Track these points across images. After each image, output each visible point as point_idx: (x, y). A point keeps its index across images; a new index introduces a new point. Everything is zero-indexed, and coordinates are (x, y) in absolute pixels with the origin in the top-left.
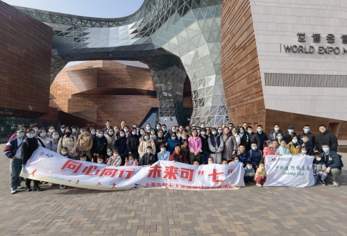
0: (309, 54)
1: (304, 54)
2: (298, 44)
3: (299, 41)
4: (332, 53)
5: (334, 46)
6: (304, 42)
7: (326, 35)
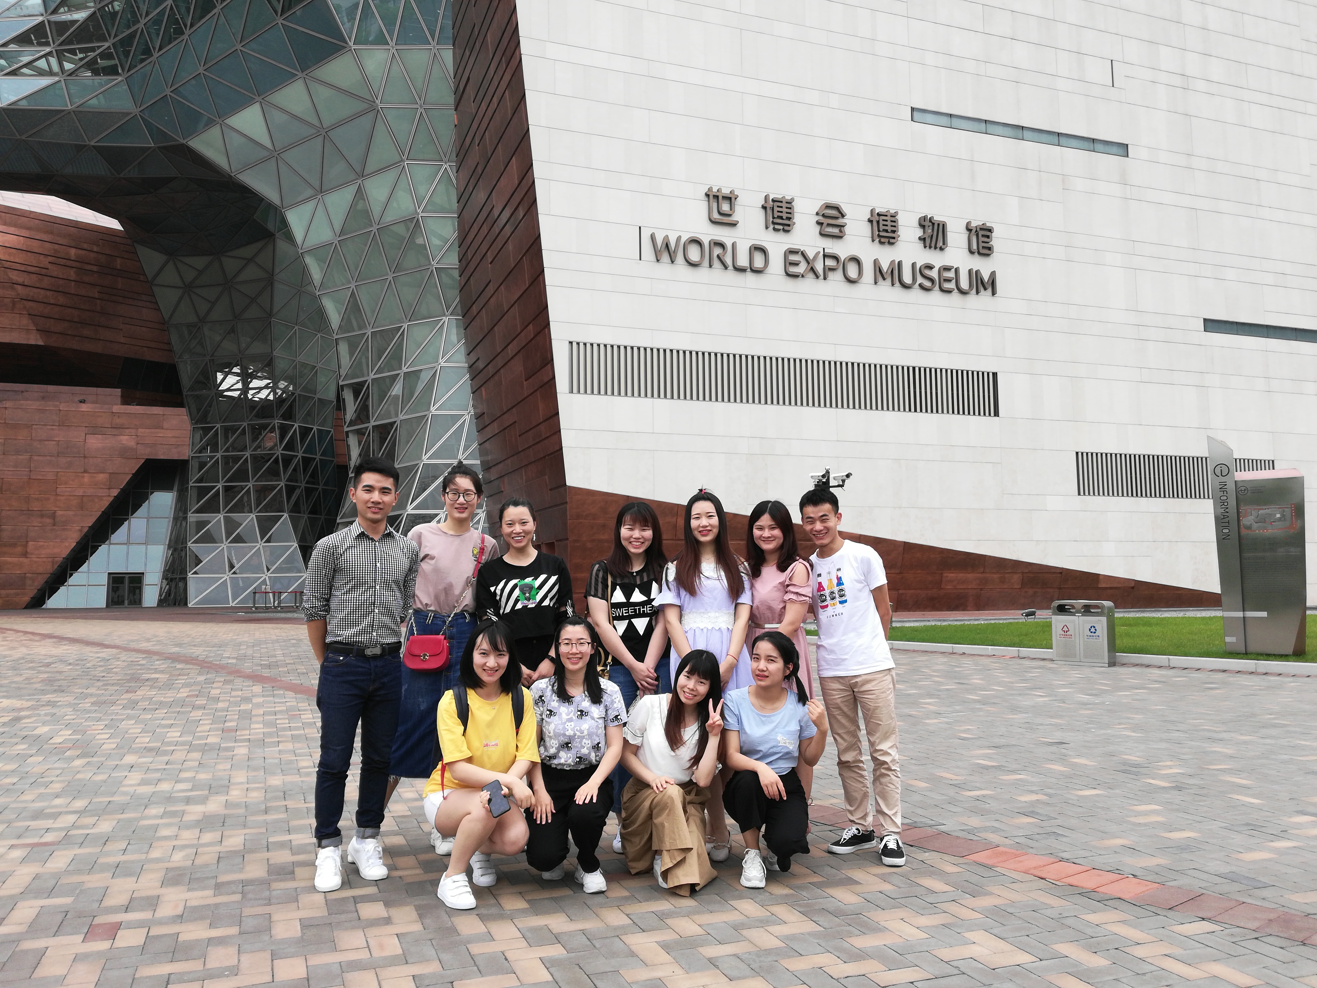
0: (750, 276)
1: (731, 275)
2: (708, 233)
3: (713, 222)
4: (838, 276)
5: (842, 249)
6: (734, 225)
7: (817, 206)
